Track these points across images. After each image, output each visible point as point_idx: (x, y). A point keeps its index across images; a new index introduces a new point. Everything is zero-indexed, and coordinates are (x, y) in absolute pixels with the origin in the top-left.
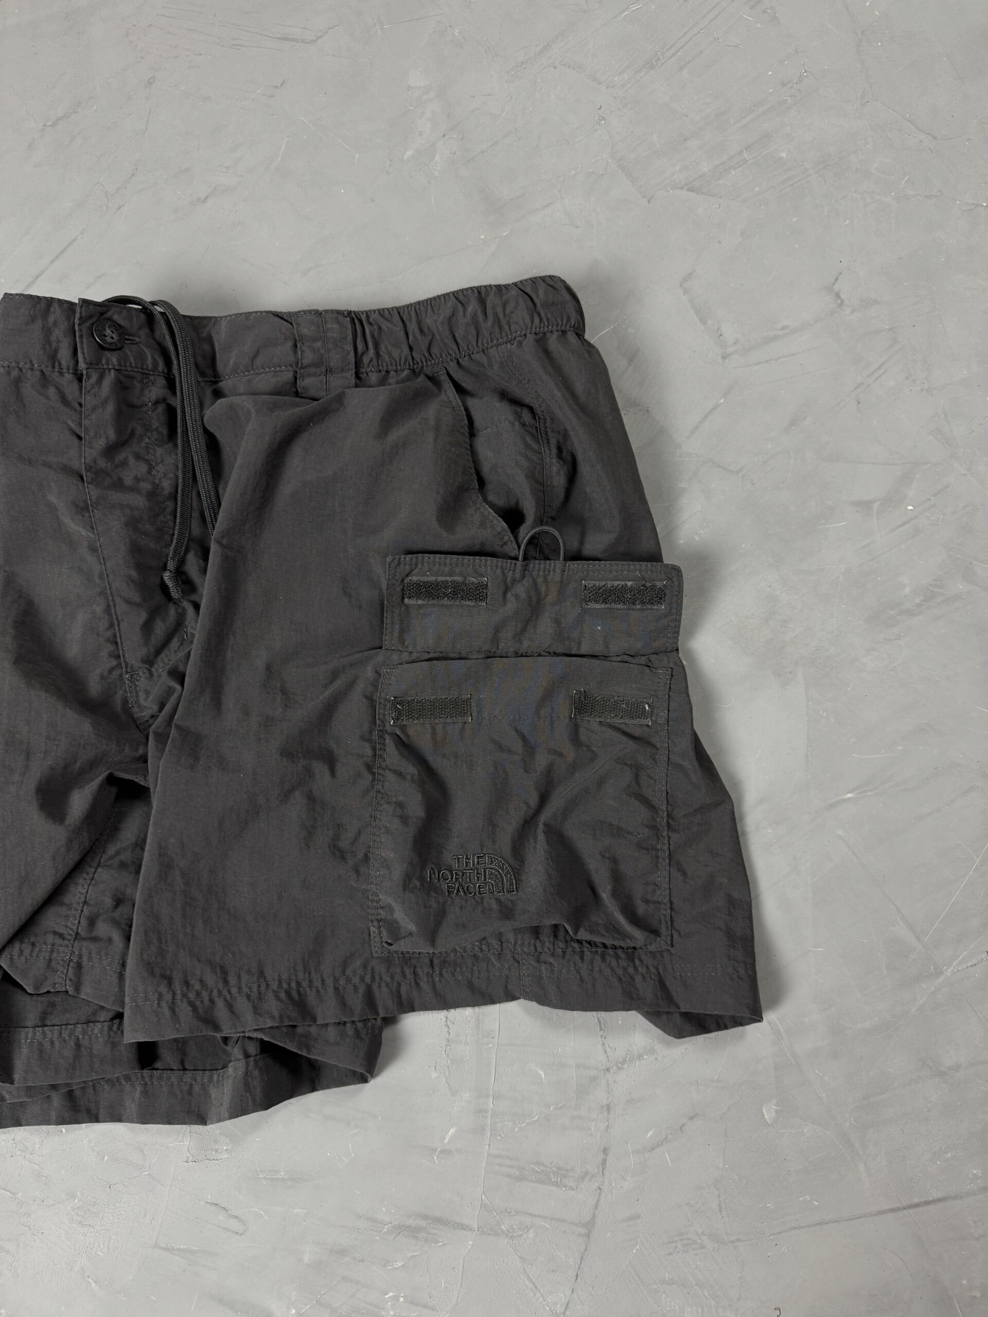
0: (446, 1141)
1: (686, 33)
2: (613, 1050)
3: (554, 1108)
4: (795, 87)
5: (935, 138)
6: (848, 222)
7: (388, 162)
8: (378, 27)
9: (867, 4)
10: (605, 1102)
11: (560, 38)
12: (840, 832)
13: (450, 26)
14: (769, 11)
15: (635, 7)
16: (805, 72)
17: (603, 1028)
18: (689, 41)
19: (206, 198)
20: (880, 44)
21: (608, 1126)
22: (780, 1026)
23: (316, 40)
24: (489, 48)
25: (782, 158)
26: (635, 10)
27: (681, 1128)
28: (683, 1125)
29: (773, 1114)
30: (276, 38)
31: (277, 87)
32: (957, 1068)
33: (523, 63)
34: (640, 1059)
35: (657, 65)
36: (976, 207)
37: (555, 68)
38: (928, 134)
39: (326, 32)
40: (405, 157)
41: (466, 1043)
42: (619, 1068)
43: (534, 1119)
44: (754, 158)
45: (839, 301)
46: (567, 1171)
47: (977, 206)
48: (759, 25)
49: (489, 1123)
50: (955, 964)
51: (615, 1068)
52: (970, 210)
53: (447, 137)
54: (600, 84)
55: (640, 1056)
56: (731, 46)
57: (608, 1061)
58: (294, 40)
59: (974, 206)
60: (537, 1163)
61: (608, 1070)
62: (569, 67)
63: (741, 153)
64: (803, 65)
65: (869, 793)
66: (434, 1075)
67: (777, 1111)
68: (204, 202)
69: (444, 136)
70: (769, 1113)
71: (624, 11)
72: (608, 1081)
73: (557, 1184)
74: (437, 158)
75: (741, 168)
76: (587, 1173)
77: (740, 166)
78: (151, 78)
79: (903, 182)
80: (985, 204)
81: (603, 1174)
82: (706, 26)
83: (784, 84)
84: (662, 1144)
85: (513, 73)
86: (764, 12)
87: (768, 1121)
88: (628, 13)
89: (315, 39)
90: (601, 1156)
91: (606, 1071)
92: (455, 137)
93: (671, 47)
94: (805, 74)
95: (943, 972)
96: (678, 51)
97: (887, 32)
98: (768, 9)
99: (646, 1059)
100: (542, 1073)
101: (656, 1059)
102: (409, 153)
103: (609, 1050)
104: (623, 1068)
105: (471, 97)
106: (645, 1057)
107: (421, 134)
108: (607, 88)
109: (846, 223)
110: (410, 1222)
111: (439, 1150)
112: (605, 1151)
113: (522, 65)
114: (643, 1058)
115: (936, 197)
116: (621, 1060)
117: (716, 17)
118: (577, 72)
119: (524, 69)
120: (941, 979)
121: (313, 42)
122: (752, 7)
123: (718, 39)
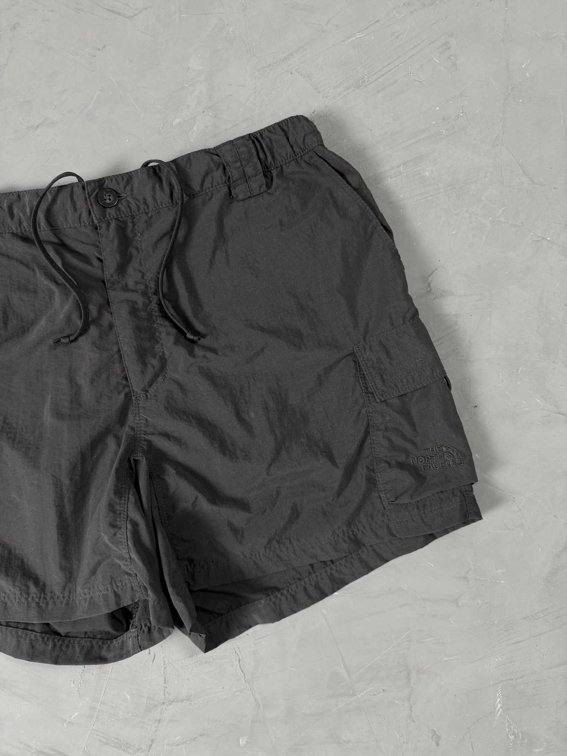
0: (72, 718)
1: (389, 64)
2: (169, 694)
3: (131, 715)
4: (451, 123)
5: (533, 182)
6: (454, 232)
7: (162, 125)
8: (177, 14)
9: (523, 66)
10: (158, 718)
11: (301, 50)
12: (324, 612)
13: (227, 25)
14: (453, 58)
15: (360, 35)
16: (462, 113)
17: (166, 683)
18: (389, 71)
19: (37, 127)
20: (521, 100)
21: (157, 730)
22: (261, 702)
23: (133, 17)
24: (250, 48)
25: (426, 176)
26: (360, 37)
27: (194, 739)
28: (196, 738)
29: (244, 742)
30: (105, 9)
31: (99, 49)
32: (349, 742)
33: (270, 65)
34: (182, 702)
35: (362, 86)
36: (542, 240)
37: (292, 74)
38: (530, 178)
39: (141, 12)
40: (174, 123)
41: (93, 674)
42: (170, 704)
43: (120, 718)
44: (407, 172)
45: (429, 289)
46: (131, 745)
47: (543, 238)
48: (442, 68)
49: (96, 715)
50: (365, 692)
51: (168, 703)
52: (537, 241)
53: (205, 113)
54: (319, 93)
55: (182, 701)
56: (417, 80)
57: (165, 699)
58: (119, 14)
59: (540, 239)
60: (116, 739)
61: (164, 703)
62: (301, 75)
63: (399, 166)
64: (462, 107)
65: (347, 595)
66: (72, 685)
67: (247, 742)
68: (36, 129)
69: (204, 112)
70: (242, 742)
71: (351, 37)
72: (162, 709)
73: (124, 750)
74: (195, 128)
75: (395, 178)
76: (140, 749)
77: (395, 177)
78: (15, 24)
79: (501, 211)
80: (549, 239)
81: (149, 751)
82: (405, 61)
83: (444, 119)
84: (183, 744)
85: (261, 72)
86: (449, 58)
87: (241, 745)
88: (354, 39)
89: (132, 15)
90: (150, 743)
91: (162, 704)
92: (211, 114)
93: (376, 73)
94: (461, 114)
95: (356, 695)
96: (379, 78)
97: (529, 91)
98: (452, 56)
99: (185, 702)
100: (129, 697)
101: (190, 704)
102: (177, 120)
103: (166, 694)
104: (172, 704)
105: (229, 85)
106: (185, 701)
107: (188, 107)
108: (323, 97)
109: (453, 233)
110: (46, 751)
111: (67, 721)
112: (153, 741)
113: (269, 67)
114: (184, 702)
115: (519, 226)
116: (172, 700)
117: (413, 55)
118: (306, 80)
119: (270, 70)
120: (355, 698)
121: (131, 17)
122: (441, 53)
123: (410, 74)
